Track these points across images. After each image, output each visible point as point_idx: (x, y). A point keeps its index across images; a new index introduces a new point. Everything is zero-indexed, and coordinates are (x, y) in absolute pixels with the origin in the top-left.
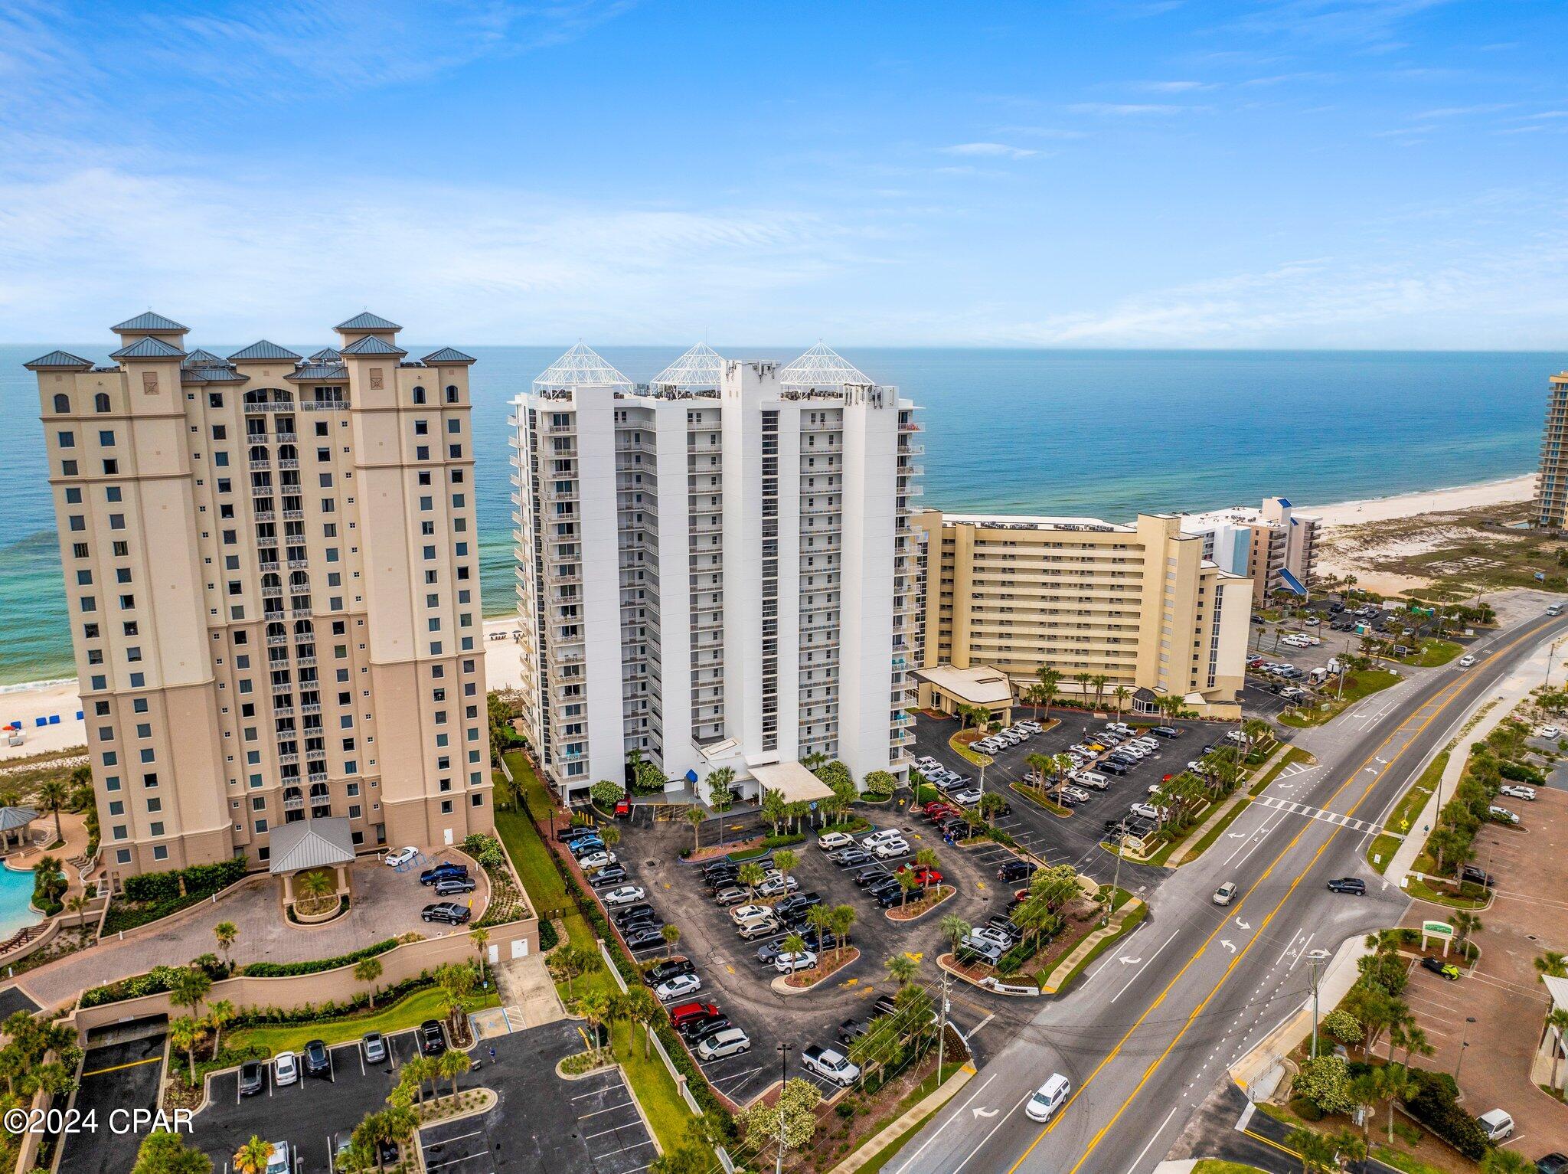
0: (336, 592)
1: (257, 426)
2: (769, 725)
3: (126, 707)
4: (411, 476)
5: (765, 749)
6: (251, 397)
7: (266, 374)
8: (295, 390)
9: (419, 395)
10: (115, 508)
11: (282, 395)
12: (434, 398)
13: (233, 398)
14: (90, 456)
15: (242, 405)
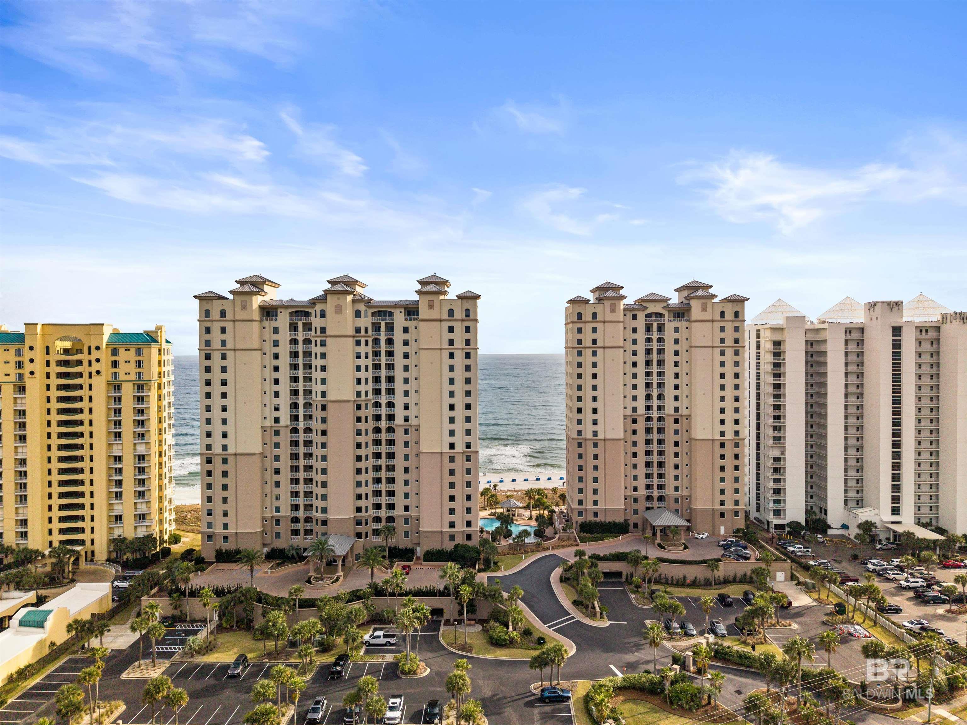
0: (677, 404)
1: (648, 328)
2: (896, 500)
3: (590, 445)
4: (717, 351)
5: (893, 514)
6: (646, 316)
7: (655, 306)
8: (666, 313)
9: (723, 314)
10: (595, 359)
11: (659, 315)
12: (729, 316)
13: (641, 316)
14: (587, 337)
15: (644, 319)
